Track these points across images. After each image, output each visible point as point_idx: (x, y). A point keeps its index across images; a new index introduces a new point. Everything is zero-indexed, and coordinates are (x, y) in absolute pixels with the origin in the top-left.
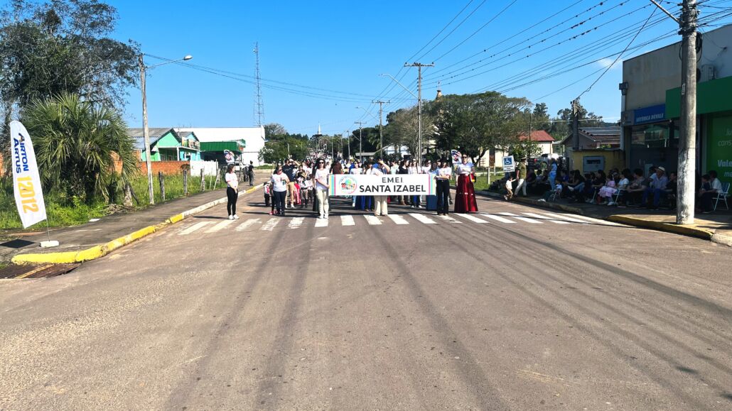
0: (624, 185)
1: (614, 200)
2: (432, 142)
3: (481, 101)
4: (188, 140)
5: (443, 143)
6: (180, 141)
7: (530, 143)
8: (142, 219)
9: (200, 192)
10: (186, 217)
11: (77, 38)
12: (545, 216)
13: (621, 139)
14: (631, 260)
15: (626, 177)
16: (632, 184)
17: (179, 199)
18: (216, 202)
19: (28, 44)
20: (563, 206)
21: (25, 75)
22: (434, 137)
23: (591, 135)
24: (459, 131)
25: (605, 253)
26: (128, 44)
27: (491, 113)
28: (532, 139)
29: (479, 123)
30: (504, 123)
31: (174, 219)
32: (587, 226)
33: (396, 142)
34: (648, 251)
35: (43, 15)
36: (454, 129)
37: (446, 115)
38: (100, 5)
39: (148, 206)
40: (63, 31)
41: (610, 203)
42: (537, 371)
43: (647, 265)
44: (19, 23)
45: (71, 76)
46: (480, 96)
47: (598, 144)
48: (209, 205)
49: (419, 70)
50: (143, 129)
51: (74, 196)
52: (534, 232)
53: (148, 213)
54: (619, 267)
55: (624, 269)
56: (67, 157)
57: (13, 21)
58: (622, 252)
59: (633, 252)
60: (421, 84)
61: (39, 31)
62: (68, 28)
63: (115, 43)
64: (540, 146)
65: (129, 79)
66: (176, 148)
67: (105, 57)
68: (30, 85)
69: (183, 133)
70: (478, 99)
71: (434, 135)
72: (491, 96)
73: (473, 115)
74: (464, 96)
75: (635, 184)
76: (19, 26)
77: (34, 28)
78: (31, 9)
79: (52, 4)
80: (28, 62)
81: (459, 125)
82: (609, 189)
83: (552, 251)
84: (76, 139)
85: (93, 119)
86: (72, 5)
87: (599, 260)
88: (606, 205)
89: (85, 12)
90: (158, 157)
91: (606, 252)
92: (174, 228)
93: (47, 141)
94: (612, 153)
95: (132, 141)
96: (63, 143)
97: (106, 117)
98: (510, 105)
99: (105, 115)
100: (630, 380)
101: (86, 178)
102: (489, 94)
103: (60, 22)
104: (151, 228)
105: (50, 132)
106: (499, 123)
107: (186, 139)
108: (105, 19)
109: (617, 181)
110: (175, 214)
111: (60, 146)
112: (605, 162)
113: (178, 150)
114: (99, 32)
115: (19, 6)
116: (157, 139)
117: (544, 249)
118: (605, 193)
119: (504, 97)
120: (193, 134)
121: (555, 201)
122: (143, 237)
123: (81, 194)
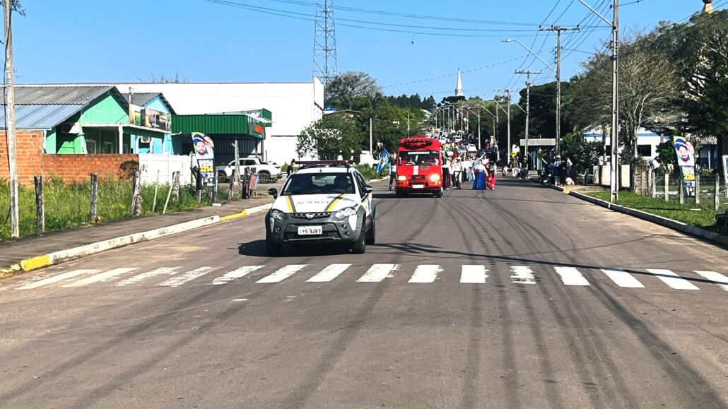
4: (143, 112)
6: (128, 113)
10: (57, 262)
18: (137, 237)
31: (27, 264)
66: (118, 127)
69: (138, 97)
90: (80, 145)
107: (139, 109)
110: (32, 256)
113: (121, 132)
116: (78, 108)
120: (161, 96)
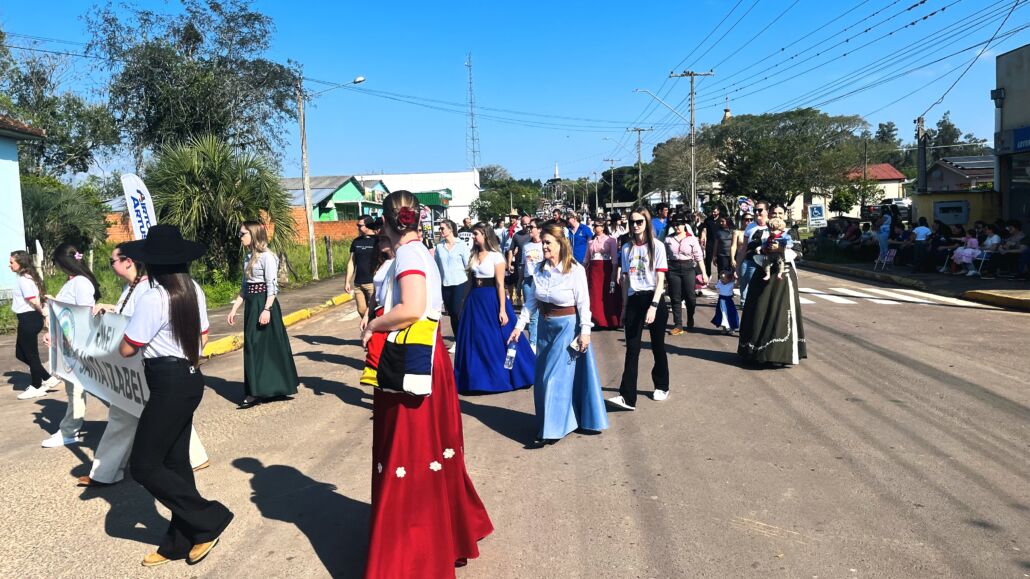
0: (993, 245)
1: (977, 268)
2: (716, 185)
3: (789, 123)
4: (373, 192)
5: (731, 186)
6: (363, 194)
7: (865, 184)
8: (296, 300)
11: (222, 61)
12: (864, 292)
13: (996, 173)
14: (972, 358)
15: (995, 233)
16: (1005, 243)
19: (160, 70)
20: (896, 278)
21: (158, 112)
22: (720, 177)
23: (963, 169)
24: (756, 169)
25: (935, 349)
26: (286, 66)
27: (804, 140)
28: (869, 177)
29: (785, 156)
30: (824, 154)
31: (337, 300)
32: (924, 307)
33: (663, 187)
34: (1007, 345)
35: (178, 31)
36: (748, 166)
37: (737, 145)
38: (251, 15)
39: (309, 284)
40: (205, 52)
41: (971, 273)
42: (762, 520)
43: (995, 368)
44: (147, 43)
45: (216, 112)
46: (788, 115)
47: (974, 182)
49: (692, 82)
50: (303, 179)
51: (215, 271)
52: (837, 317)
53: (307, 292)
54: (950, 371)
55: (955, 374)
56: (204, 219)
57: (140, 41)
58: (963, 347)
59: (984, 347)
60: (694, 101)
61: (174, 53)
62: (212, 48)
63: (271, 65)
64: (880, 186)
65: (288, 111)
66: (358, 203)
67: (258, 84)
68: (165, 125)
69: (367, 183)
70: (784, 121)
71: (719, 174)
72: (803, 114)
73: (777, 144)
74: (764, 117)
75: (1010, 243)
76: (147, 46)
77: (168, 50)
78: (163, 23)
79: (190, 15)
80: (160, 94)
81: (757, 159)
82: (969, 251)
83: (853, 345)
84: (216, 195)
85: (238, 169)
86: (214, 16)
87: (922, 360)
88: (964, 275)
89: (232, 24)
90: (334, 215)
91: (938, 347)
92: (335, 312)
93: (179, 199)
94: (981, 197)
95: (286, 196)
96: (199, 200)
97: (253, 164)
98: (833, 126)
99: (252, 162)
100: (900, 539)
101: (228, 245)
102: (801, 113)
103: (201, 40)
104: (305, 313)
105: (183, 186)
106: (816, 155)
107: (371, 190)
108: (258, 33)
109: (982, 240)
110: (339, 294)
111: (196, 204)
112: (969, 210)
113: (360, 205)
114: (252, 50)
115: (146, 20)
116: (332, 190)
117: (841, 342)
118: (961, 258)
119: (825, 116)
120: (381, 182)
121: (884, 271)
122: (293, 324)
123: (223, 267)
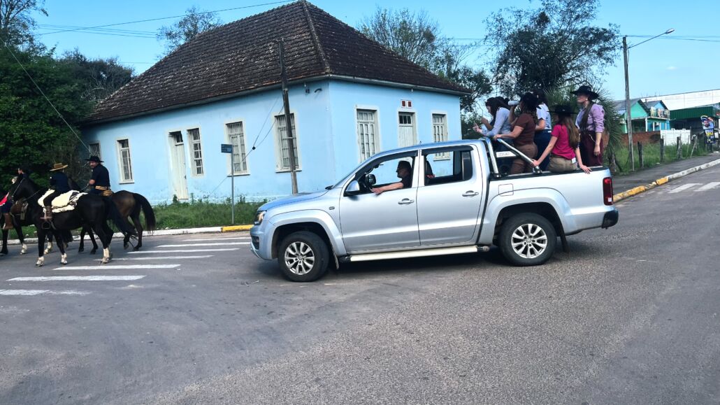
4: (657, 110)
6: (648, 111)
8: (630, 182)
9: (678, 160)
10: (670, 180)
11: (560, 34)
17: (656, 166)
18: (697, 168)
21: (523, 71)
26: (608, 28)
35: (536, 18)
39: (630, 172)
40: (551, 28)
44: (519, 29)
48: (691, 170)
53: (633, 177)
57: (515, 29)
61: (533, 33)
62: (556, 25)
63: (598, 30)
66: (644, 119)
67: (591, 43)
76: (519, 32)
77: (530, 31)
78: (527, 16)
79: (544, 7)
86: (560, 4)
103: (549, 21)
104: (642, 188)
107: (654, 108)
108: (587, 9)
110: (659, 178)
113: (646, 120)
114: (582, 22)
115: (520, 16)
120: (661, 102)
122: (637, 194)
